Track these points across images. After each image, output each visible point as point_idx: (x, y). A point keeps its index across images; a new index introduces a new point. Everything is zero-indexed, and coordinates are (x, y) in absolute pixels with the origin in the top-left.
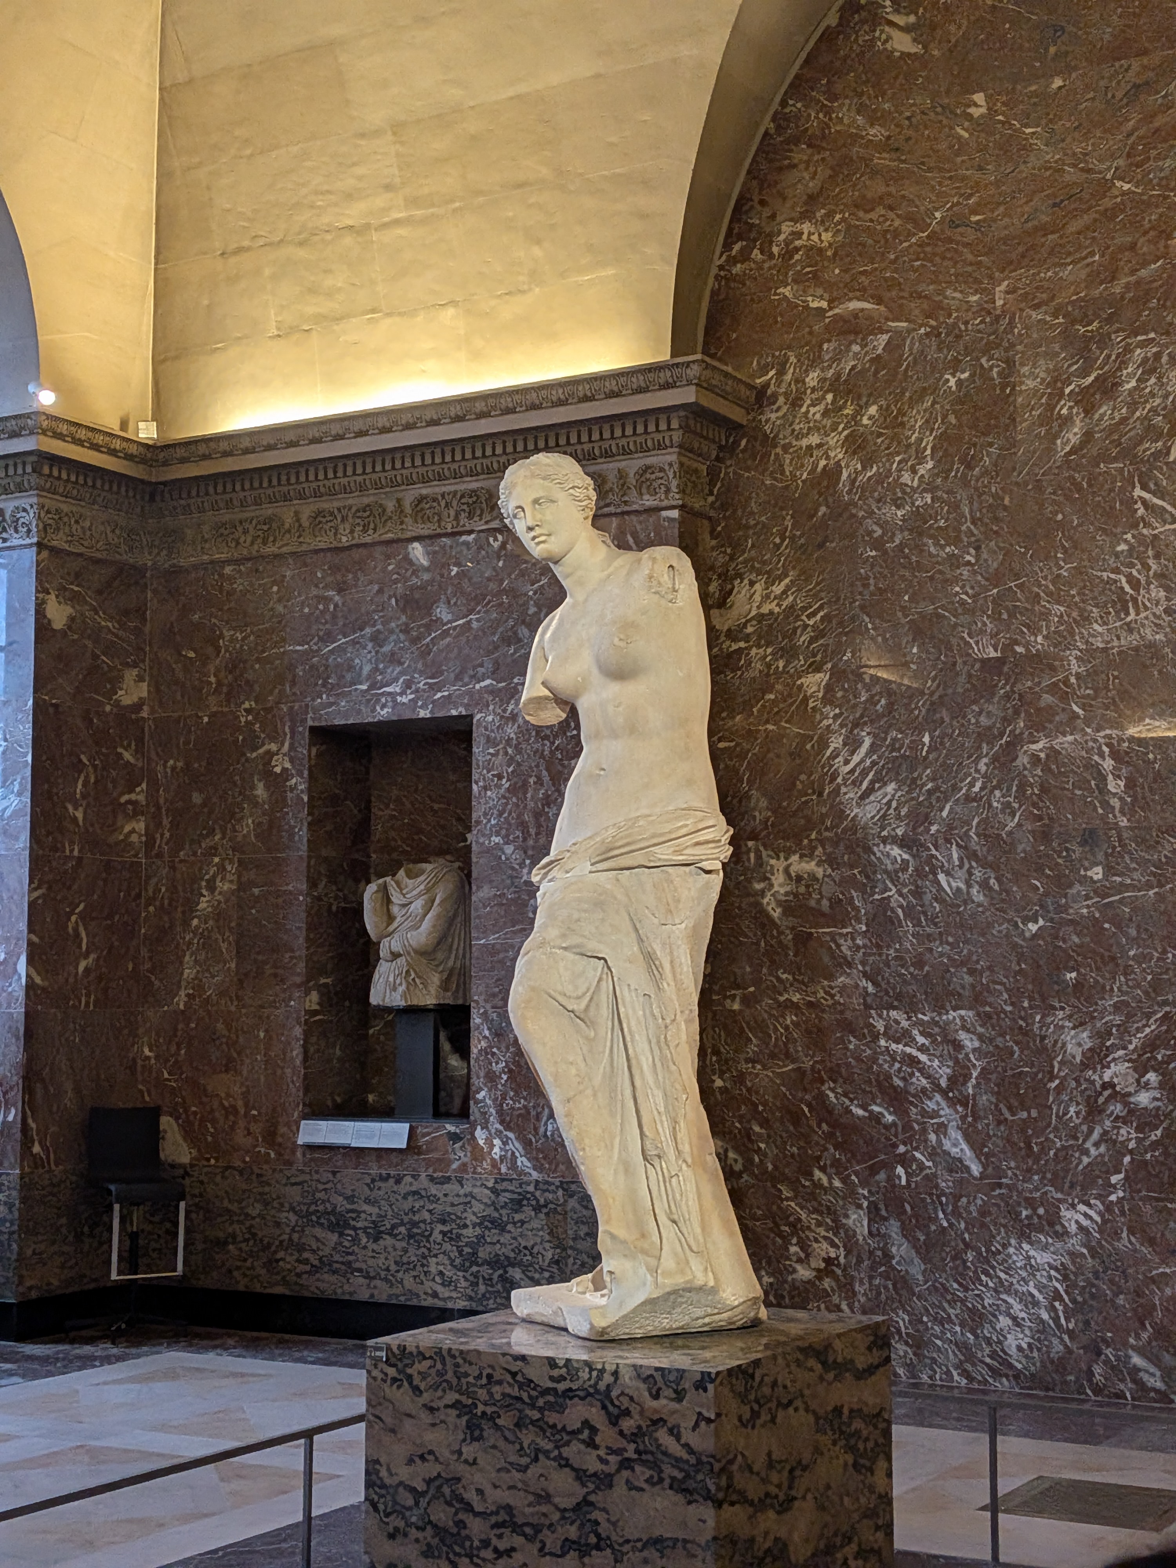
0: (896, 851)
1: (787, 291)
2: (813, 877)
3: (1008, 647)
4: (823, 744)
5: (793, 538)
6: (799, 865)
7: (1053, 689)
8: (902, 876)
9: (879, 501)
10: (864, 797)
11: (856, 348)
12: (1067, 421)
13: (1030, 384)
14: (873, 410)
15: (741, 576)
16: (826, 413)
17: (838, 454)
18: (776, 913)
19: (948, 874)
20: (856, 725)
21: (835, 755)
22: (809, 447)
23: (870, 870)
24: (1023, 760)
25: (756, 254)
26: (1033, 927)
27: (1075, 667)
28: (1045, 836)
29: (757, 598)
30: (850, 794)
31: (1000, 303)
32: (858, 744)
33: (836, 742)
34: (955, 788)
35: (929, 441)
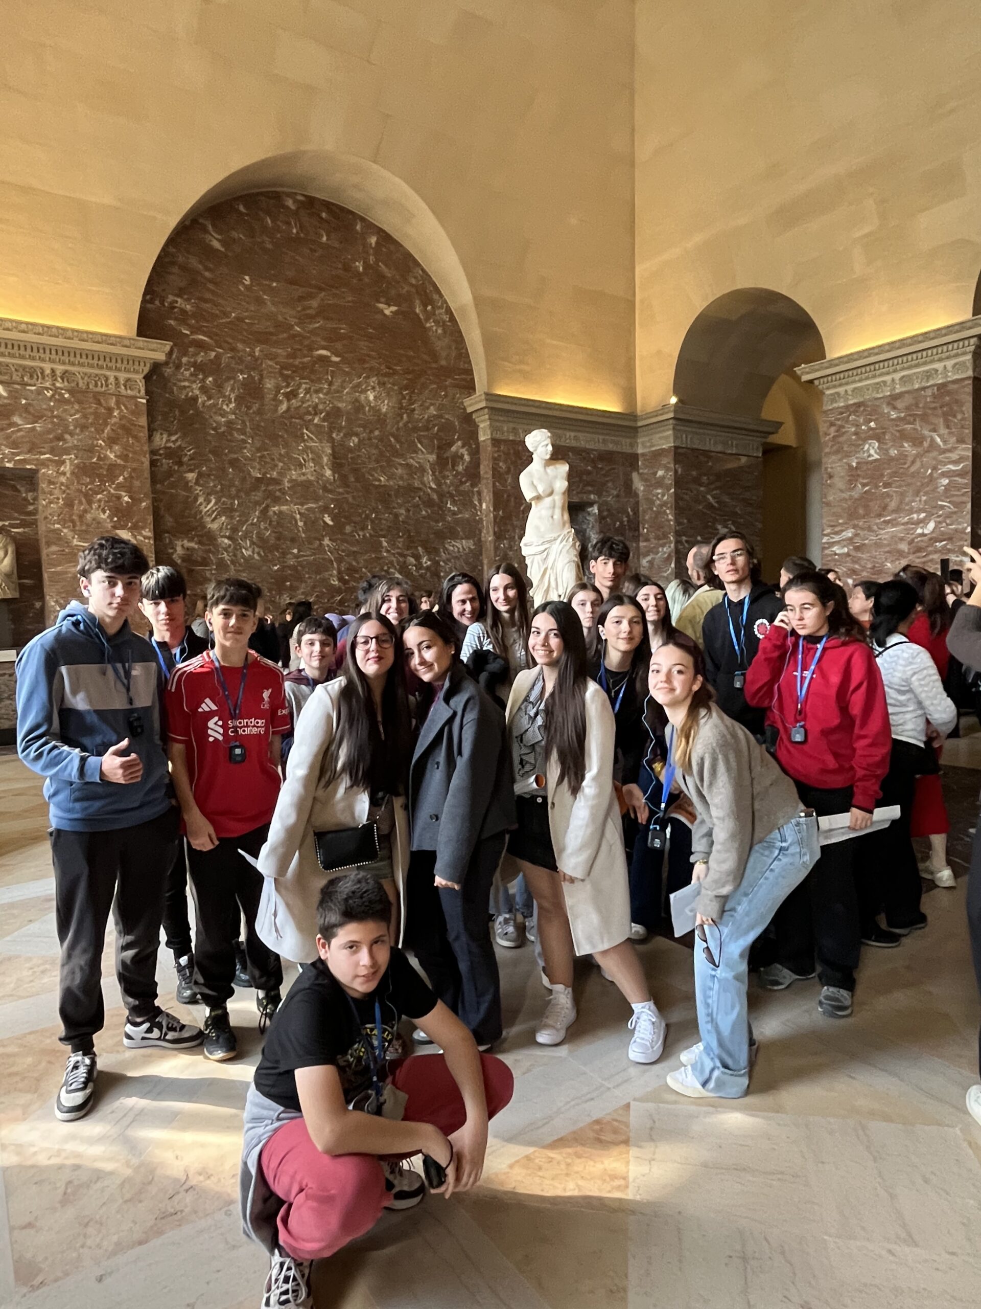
0: (226, 541)
1: (172, 322)
2: (193, 549)
3: (264, 474)
4: (196, 499)
5: (179, 420)
6: (187, 544)
7: (280, 490)
8: (230, 550)
9: (215, 413)
10: (213, 520)
11: (202, 354)
12: (281, 402)
13: (268, 386)
14: (211, 379)
15: (157, 430)
16: (191, 375)
17: (197, 392)
18: (179, 561)
19: (246, 549)
20: (209, 494)
21: (201, 504)
22: (185, 387)
23: (216, 546)
24: (271, 513)
25: (157, 302)
26: (276, 568)
27: (287, 484)
28: (278, 539)
29: (164, 440)
30: (208, 519)
31: (257, 354)
32: (209, 502)
33: (201, 500)
34: (247, 521)
35: (233, 396)
